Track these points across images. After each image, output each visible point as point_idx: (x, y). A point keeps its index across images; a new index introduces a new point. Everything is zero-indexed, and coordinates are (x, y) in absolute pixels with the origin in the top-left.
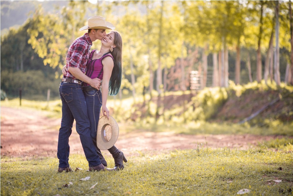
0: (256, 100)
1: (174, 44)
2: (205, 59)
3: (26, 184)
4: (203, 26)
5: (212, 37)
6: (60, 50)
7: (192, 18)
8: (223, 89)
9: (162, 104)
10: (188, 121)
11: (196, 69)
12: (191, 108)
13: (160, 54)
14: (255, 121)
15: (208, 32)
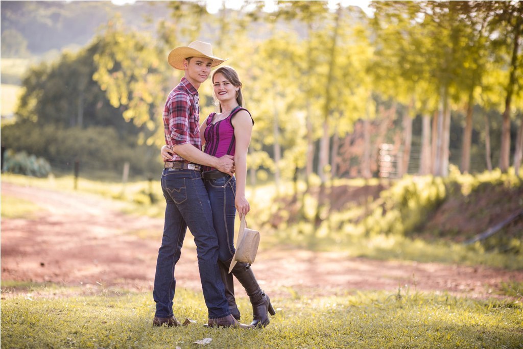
0: (497, 203)
1: (353, 93)
2: (407, 123)
3: (100, 346)
4: (407, 66)
5: (423, 85)
6: (151, 94)
7: (388, 52)
8: (439, 180)
9: (327, 201)
10: (372, 234)
11: (390, 141)
12: (379, 211)
13: (328, 111)
14: (493, 241)
15: (416, 77)
